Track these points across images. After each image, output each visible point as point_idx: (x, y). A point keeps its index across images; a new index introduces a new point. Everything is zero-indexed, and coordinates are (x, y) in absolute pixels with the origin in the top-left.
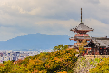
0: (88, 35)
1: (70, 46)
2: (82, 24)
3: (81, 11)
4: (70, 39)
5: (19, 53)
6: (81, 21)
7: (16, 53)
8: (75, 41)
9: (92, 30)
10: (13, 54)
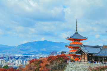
0: (82, 43)
1: (65, 52)
2: (76, 33)
3: (77, 22)
4: (66, 46)
5: (28, 56)
6: (76, 31)
7: (25, 56)
8: (70, 48)
9: (86, 39)
10: (22, 58)
